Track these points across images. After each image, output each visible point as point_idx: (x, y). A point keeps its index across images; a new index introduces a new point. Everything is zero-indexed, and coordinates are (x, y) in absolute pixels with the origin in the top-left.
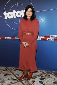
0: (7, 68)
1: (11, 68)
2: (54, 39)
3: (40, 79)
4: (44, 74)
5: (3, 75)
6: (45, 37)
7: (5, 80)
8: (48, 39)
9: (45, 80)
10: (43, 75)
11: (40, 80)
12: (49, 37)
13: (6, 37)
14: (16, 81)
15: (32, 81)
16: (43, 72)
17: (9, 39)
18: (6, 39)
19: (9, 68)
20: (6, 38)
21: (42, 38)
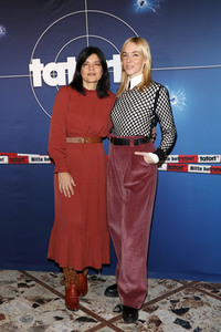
0: (28, 275)
1: (43, 274)
2: (211, 169)
6: (179, 158)
8: (190, 166)
12: (193, 159)
13: (30, 156)
16: (171, 286)
17: (44, 162)
18: (30, 162)
19: (38, 275)
20: (33, 159)
21: (171, 161)
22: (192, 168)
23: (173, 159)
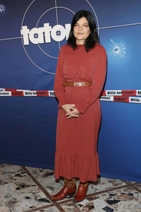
0: (25, 169)
1: (35, 169)
3: (107, 201)
4: (118, 188)
5: (12, 187)
6: (122, 92)
7: (18, 199)
8: (130, 98)
9: (118, 204)
10: (115, 192)
11: (107, 205)
12: (132, 93)
13: (25, 91)
14: (46, 204)
15: (87, 206)
16: (117, 185)
17: (33, 95)
18: (25, 95)
19: (30, 169)
20: (26, 93)
21: (116, 95)
22: (132, 100)
23: (118, 93)
